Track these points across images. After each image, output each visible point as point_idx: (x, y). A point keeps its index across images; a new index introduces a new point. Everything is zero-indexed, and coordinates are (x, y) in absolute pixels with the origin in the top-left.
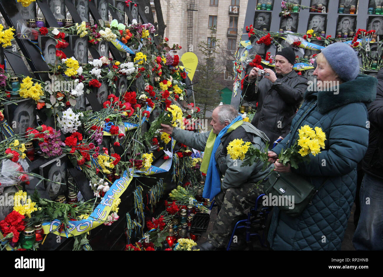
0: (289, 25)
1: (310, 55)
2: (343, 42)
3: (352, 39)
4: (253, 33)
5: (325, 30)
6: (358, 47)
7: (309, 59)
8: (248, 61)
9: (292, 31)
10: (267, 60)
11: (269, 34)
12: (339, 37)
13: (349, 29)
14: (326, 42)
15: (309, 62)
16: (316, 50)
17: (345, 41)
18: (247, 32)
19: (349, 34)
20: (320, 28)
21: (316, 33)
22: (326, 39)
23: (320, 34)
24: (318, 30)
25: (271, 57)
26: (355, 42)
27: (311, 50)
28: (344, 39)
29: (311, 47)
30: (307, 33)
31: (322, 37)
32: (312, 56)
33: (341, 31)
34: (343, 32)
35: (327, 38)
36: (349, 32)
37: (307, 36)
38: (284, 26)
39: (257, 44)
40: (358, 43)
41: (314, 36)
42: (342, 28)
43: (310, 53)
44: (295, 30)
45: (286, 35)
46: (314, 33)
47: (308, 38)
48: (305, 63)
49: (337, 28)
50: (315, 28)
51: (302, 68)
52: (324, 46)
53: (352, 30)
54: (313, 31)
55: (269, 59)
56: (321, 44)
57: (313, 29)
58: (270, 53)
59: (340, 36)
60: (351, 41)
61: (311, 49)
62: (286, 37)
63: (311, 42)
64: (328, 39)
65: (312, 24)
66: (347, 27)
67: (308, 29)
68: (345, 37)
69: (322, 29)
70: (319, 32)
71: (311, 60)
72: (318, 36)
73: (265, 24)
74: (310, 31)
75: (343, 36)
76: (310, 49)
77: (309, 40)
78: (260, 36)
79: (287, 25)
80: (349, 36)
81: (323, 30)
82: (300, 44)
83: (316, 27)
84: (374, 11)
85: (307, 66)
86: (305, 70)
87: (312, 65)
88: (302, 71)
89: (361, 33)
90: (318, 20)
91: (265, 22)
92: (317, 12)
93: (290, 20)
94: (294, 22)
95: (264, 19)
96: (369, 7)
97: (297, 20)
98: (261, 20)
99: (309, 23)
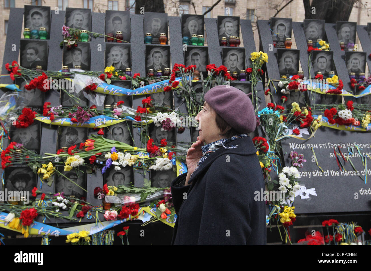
0: (77, 60)
1: (113, 104)
2: (157, 82)
3: (168, 78)
4: (18, 73)
5: (130, 66)
6: (179, 88)
7: (112, 109)
8: (12, 119)
9: (82, 69)
10: (46, 115)
11: (44, 74)
12: (150, 76)
13: (163, 64)
14: (134, 83)
15: (113, 114)
16: (121, 94)
17: (160, 80)
18: (9, 72)
19: (163, 71)
20: (123, 64)
21: (118, 71)
22: (134, 79)
23: (124, 73)
24: (121, 67)
25: (52, 109)
26: (173, 82)
27: (113, 96)
28: (159, 77)
29: (114, 90)
30: (106, 71)
31: (127, 76)
32: (116, 104)
33: (152, 67)
34: (155, 69)
35: (135, 76)
36: (163, 68)
37: (106, 76)
38: (70, 62)
39: (26, 90)
40: (177, 83)
41: (116, 76)
42: (153, 63)
43: (113, 101)
44: (86, 68)
45: (73, 75)
46: (115, 71)
47: (108, 77)
48: (108, 116)
49: (146, 63)
50: (116, 64)
51: (103, 124)
52: (133, 89)
53: (166, 66)
54: (113, 68)
55: (49, 113)
56: (128, 86)
57: (113, 65)
58: (49, 104)
59: (152, 74)
60: (168, 81)
61: (114, 94)
62: (73, 78)
63: (113, 83)
64: (136, 78)
65: (111, 58)
66: (160, 61)
67: (106, 66)
68: (160, 75)
69: (125, 65)
70: (123, 70)
71: (114, 110)
72: (121, 75)
73: (39, 59)
74: (110, 69)
75: (156, 74)
76: (112, 94)
77: (109, 81)
78: (30, 77)
79: (75, 61)
80: (164, 74)
81: (127, 66)
82: (95, 89)
83: (118, 63)
84: (190, 42)
85: (111, 119)
86: (108, 127)
87: (119, 118)
88: (103, 128)
89: (178, 69)
90: (119, 53)
91: (39, 57)
92: (117, 41)
93: (77, 52)
94: (85, 56)
95: (37, 52)
96: (183, 36)
97: (89, 53)
98: (31, 54)
99: (107, 57)
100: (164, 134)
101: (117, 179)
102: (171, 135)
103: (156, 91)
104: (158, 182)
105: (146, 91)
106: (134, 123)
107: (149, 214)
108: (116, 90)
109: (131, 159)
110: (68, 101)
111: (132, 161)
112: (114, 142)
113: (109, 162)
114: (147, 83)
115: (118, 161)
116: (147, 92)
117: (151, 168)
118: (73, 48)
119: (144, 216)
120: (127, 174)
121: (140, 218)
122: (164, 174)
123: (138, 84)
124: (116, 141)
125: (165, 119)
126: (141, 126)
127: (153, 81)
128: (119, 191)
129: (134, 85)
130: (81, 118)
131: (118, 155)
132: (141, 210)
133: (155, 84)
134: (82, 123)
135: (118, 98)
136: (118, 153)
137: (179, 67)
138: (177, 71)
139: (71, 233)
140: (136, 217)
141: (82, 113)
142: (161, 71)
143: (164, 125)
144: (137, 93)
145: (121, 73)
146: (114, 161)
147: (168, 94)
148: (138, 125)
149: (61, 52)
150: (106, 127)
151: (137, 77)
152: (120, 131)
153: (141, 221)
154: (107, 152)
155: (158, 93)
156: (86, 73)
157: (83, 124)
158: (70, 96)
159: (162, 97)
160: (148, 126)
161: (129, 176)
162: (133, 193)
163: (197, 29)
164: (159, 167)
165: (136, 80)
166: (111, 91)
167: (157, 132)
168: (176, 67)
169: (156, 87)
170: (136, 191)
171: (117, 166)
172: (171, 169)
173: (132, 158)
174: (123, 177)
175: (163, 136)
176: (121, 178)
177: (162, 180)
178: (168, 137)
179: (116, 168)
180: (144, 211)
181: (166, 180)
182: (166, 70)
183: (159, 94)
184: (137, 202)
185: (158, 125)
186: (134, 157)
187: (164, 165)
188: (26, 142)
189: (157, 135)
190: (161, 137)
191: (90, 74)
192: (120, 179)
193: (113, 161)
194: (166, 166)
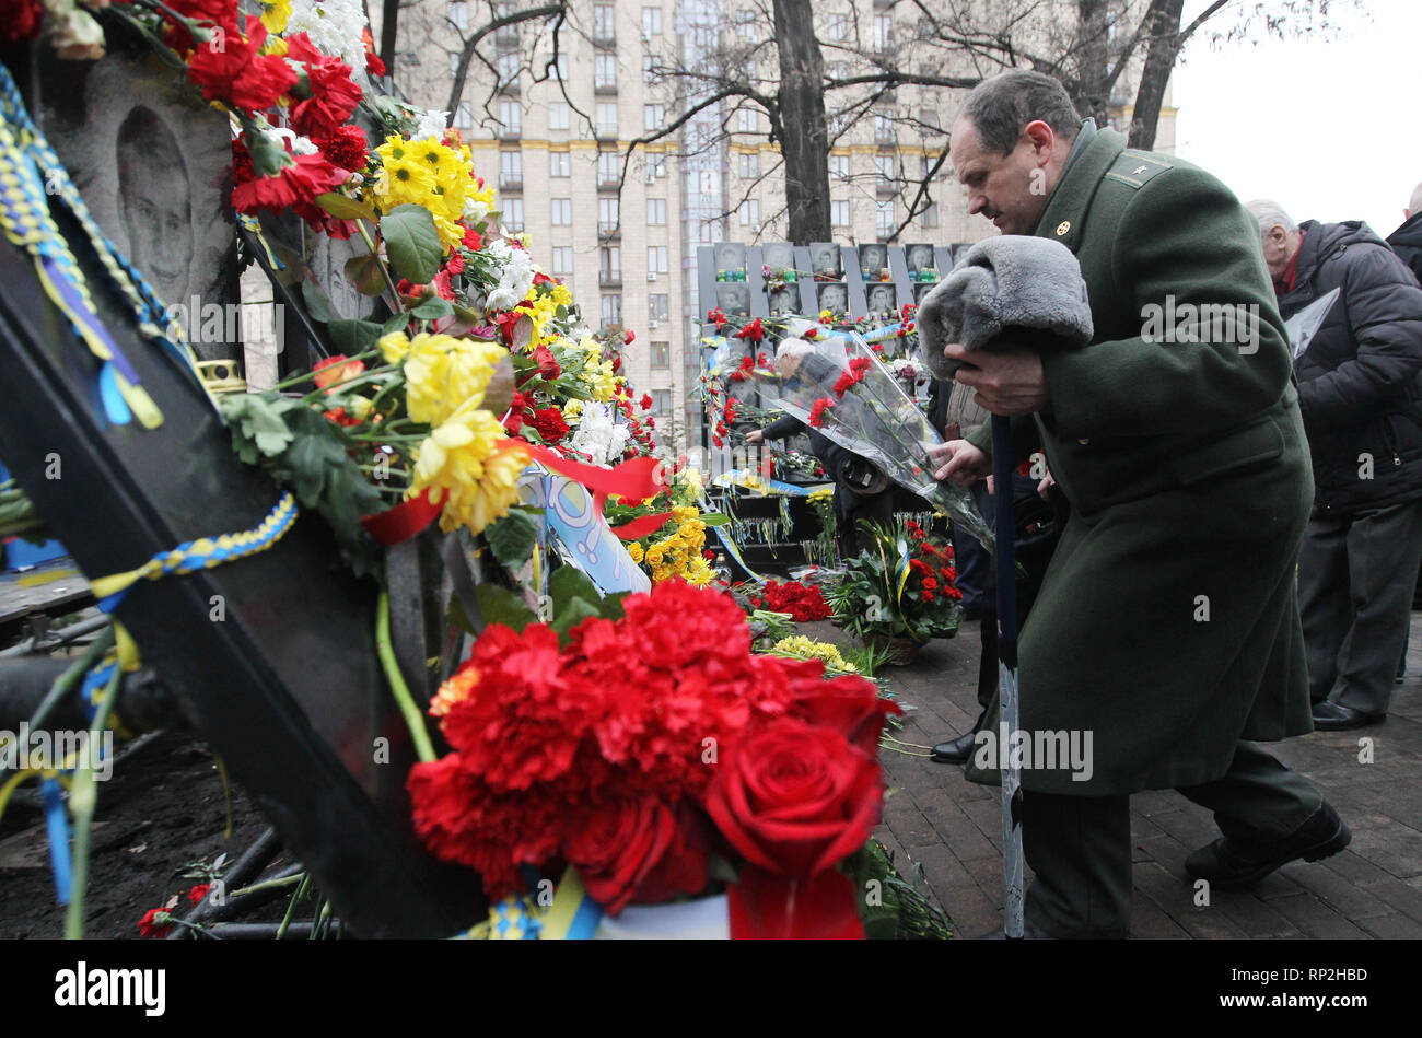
0: (784, 305)
2: (886, 326)
3: (899, 321)
4: (724, 321)
8: (728, 371)
9: (794, 314)
13: (888, 306)
17: (889, 324)
18: (710, 321)
19: (889, 314)
20: (839, 307)
21: (836, 315)
22: (857, 324)
24: (837, 311)
25: (768, 360)
26: (907, 324)
31: (848, 321)
35: (858, 320)
36: (888, 311)
37: (824, 321)
38: (776, 308)
39: (736, 340)
41: (834, 321)
47: (827, 323)
50: (831, 306)
53: (892, 308)
55: (766, 364)
57: (829, 308)
58: (764, 355)
62: (785, 324)
65: (824, 301)
66: (884, 303)
67: (820, 311)
73: (739, 306)
74: (825, 313)
77: (829, 326)
78: (738, 325)
79: (781, 307)
82: (815, 334)
83: (833, 306)
84: (918, 277)
90: (834, 295)
91: (740, 303)
92: (827, 280)
93: (784, 295)
94: (793, 299)
95: (737, 297)
96: (909, 271)
97: (798, 296)
98: (731, 300)
99: (819, 300)
103: (885, 337)
118: (777, 291)
125: (906, 367)
133: (885, 329)
139: (810, 492)
147: (900, 341)
149: (764, 297)
159: (893, 345)
163: (925, 262)
168: (906, 308)
191: (808, 318)
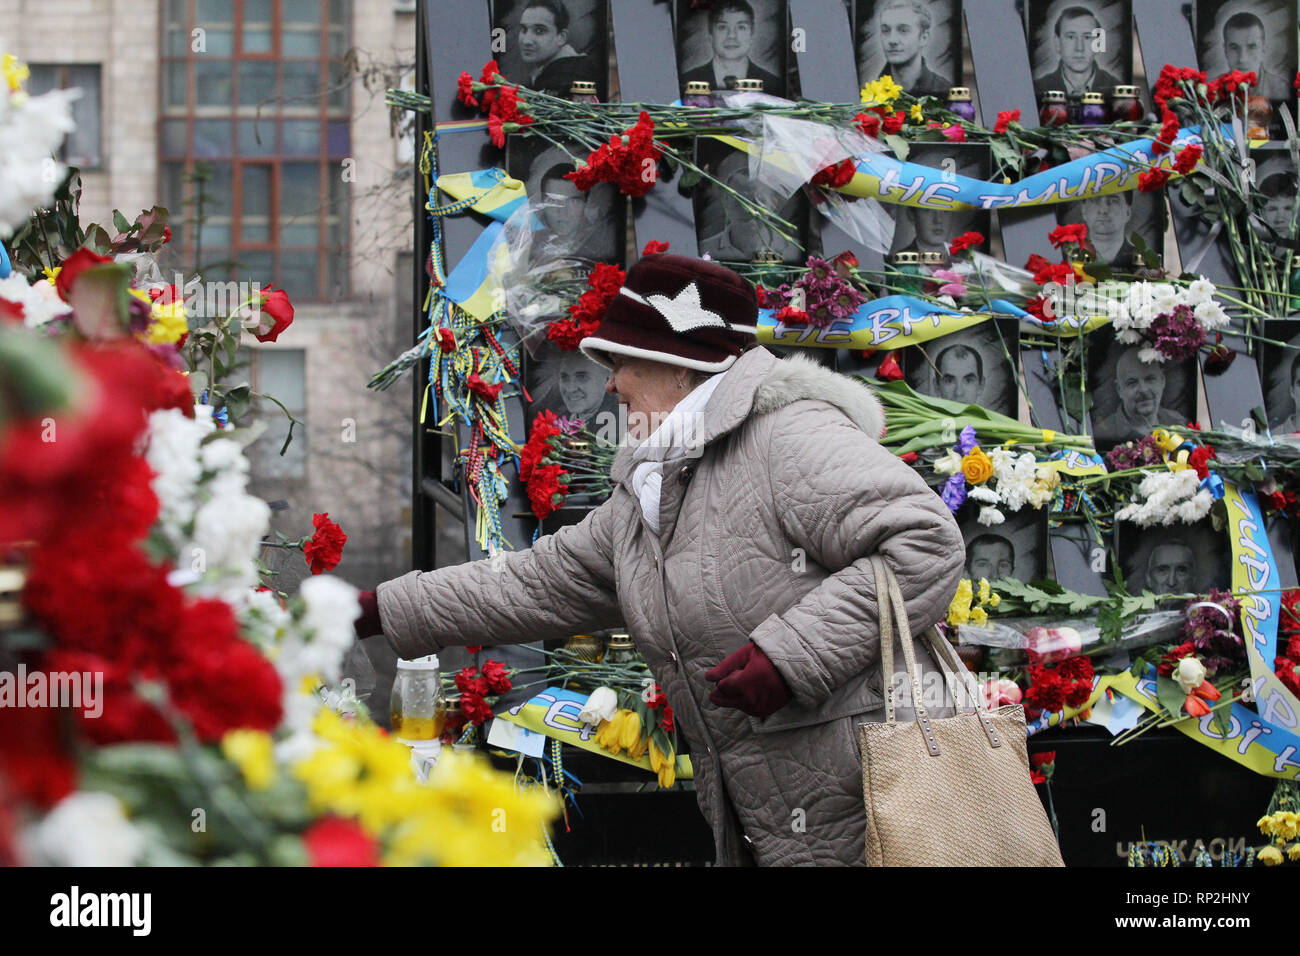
0: (731, 54)
2: (1100, 147)
4: (518, 114)
5: (959, 76)
12: (1060, 121)
13: (1102, 66)
14: (1001, 151)
15: (935, 289)
16: (956, 205)
17: (1111, 141)
18: (459, 109)
19: (1109, 100)
20: (932, 68)
21: (923, 101)
22: (994, 137)
23: (945, 106)
24: (920, 82)
26: (1174, 147)
28: (1100, 128)
29: (923, 188)
30: (869, 102)
31: (961, 122)
33: (1058, 81)
34: (1072, 90)
37: (878, 121)
38: (704, 63)
41: (914, 122)
42: (1061, 62)
43: (912, 234)
47: (888, 130)
48: (916, 299)
49: (1034, 60)
51: (902, 332)
52: (999, 180)
53: (1114, 74)
59: (1063, 111)
60: (1146, 141)
61: (923, 205)
63: (916, 154)
64: (1010, 133)
65: (879, 43)
66: (1090, 53)
68: (1099, 119)
69: (940, 70)
71: (941, 272)
72: (938, 119)
75: (1080, 114)
76: (913, 203)
78: (576, 134)
79: (722, 57)
80: (1110, 114)
81: (951, 78)
82: (850, 179)
83: (909, 64)
85: (928, 313)
86: (920, 344)
87: (959, 308)
88: (899, 352)
89: (1181, 89)
90: (913, 20)
91: (570, 40)
93: (733, 18)
94: (766, 32)
95: (562, 20)
97: (782, 18)
99: (860, 38)
100: (1149, 379)
101: (985, 562)
102: (1179, 381)
103: (1096, 189)
104: (1149, 579)
105: (1058, 189)
106: (1023, 327)
107: (1134, 703)
108: (933, 188)
109: (1037, 480)
110: (723, 235)
111: (1041, 488)
112: (959, 407)
113: (955, 492)
114: (1057, 155)
115: (992, 484)
116: (1064, 196)
117: (1122, 514)
119: (1114, 712)
120: (1022, 541)
121: (1096, 718)
122: (1173, 543)
123: (1018, 157)
124: (964, 407)
125: (1170, 312)
126: (1051, 339)
127: (1083, 143)
128: (1006, 608)
129: (1004, 161)
130: (825, 305)
131: (991, 458)
132: (1100, 684)
133: (1095, 157)
134: (823, 327)
135: (935, 222)
136: (989, 454)
137: (1181, 82)
138: (1178, 99)
140: (1083, 716)
141: (829, 286)
142: (1099, 101)
143: (1164, 335)
144: (1023, 200)
145: (937, 110)
146: (978, 485)
147: (1145, 204)
148: (1037, 337)
150: (912, 348)
151: (1011, 129)
152: (968, 364)
153: (1101, 731)
154: (942, 451)
155: (1104, 200)
156: (804, 111)
157: (826, 332)
158: (754, 212)
160: (1087, 341)
161: (1031, 552)
162: (1061, 614)
164: (1160, 511)
165: (1009, 143)
166: (911, 190)
167: (1123, 367)
169: (1101, 173)
170: (1073, 608)
171: (989, 504)
172: (1206, 521)
173: (1040, 474)
174: (1006, 554)
175: (1144, 387)
176: (1001, 561)
177: (1164, 568)
178: (1166, 391)
179: (987, 516)
180: (1110, 689)
181: (1181, 568)
182: (1125, 94)
183: (1109, 204)
184: (1086, 647)
185: (1132, 338)
186: (1049, 470)
187: (1181, 501)
188: (585, 412)
189: (1120, 382)
190: (1136, 389)
191: (821, 114)
192: (995, 564)
193: (969, 487)
194: (1187, 504)
